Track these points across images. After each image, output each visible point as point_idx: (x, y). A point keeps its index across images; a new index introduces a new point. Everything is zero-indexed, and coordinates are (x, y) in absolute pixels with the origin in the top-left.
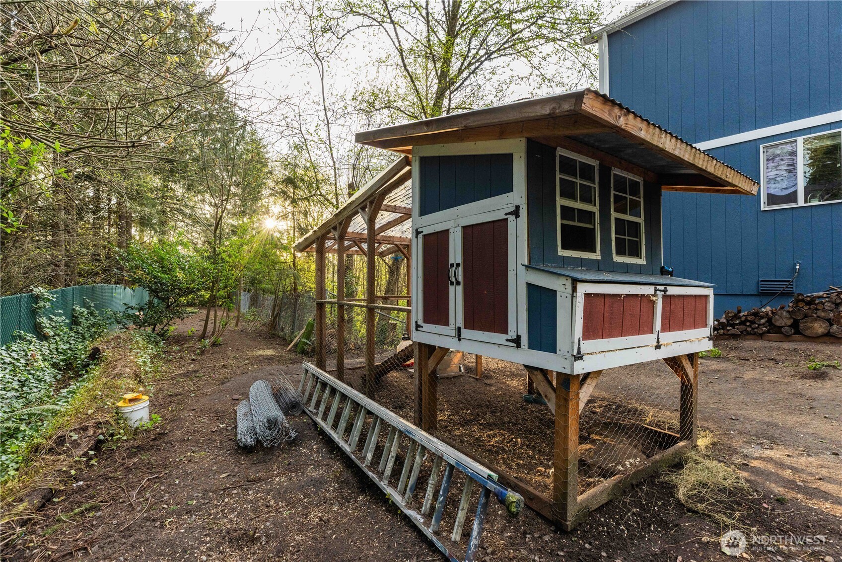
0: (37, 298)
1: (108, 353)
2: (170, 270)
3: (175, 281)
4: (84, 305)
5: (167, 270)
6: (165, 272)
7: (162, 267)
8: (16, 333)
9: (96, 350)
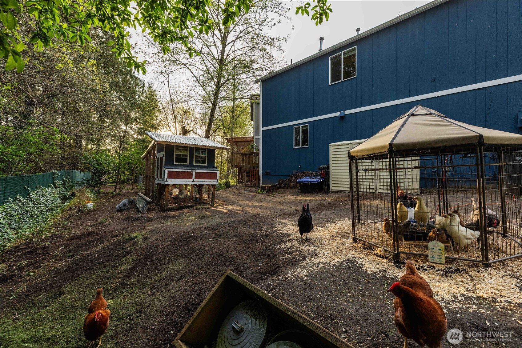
0: (54, 174)
1: (77, 194)
2: (101, 164)
3: (103, 169)
4: (66, 177)
5: (99, 164)
6: (99, 165)
7: (98, 163)
8: (49, 185)
9: (73, 193)
